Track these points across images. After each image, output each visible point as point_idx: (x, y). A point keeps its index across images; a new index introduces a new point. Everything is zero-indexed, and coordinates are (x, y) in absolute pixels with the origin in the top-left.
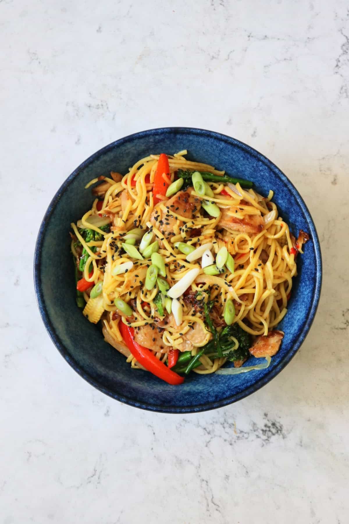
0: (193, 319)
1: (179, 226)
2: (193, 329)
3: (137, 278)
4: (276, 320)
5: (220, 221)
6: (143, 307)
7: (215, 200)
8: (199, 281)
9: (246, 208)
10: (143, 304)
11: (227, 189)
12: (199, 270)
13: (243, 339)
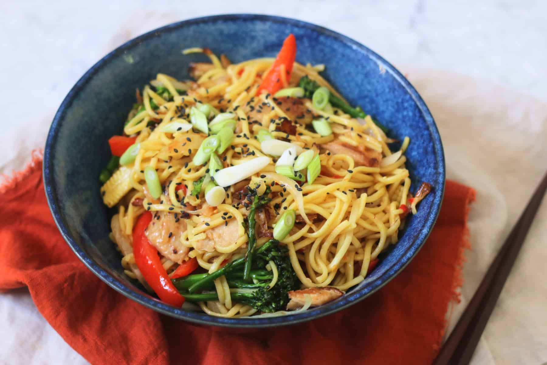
1: (272, 118)
2: (226, 225)
3: (188, 143)
4: (344, 284)
6: (177, 189)
10: (181, 185)
12: (269, 160)
13: (286, 273)
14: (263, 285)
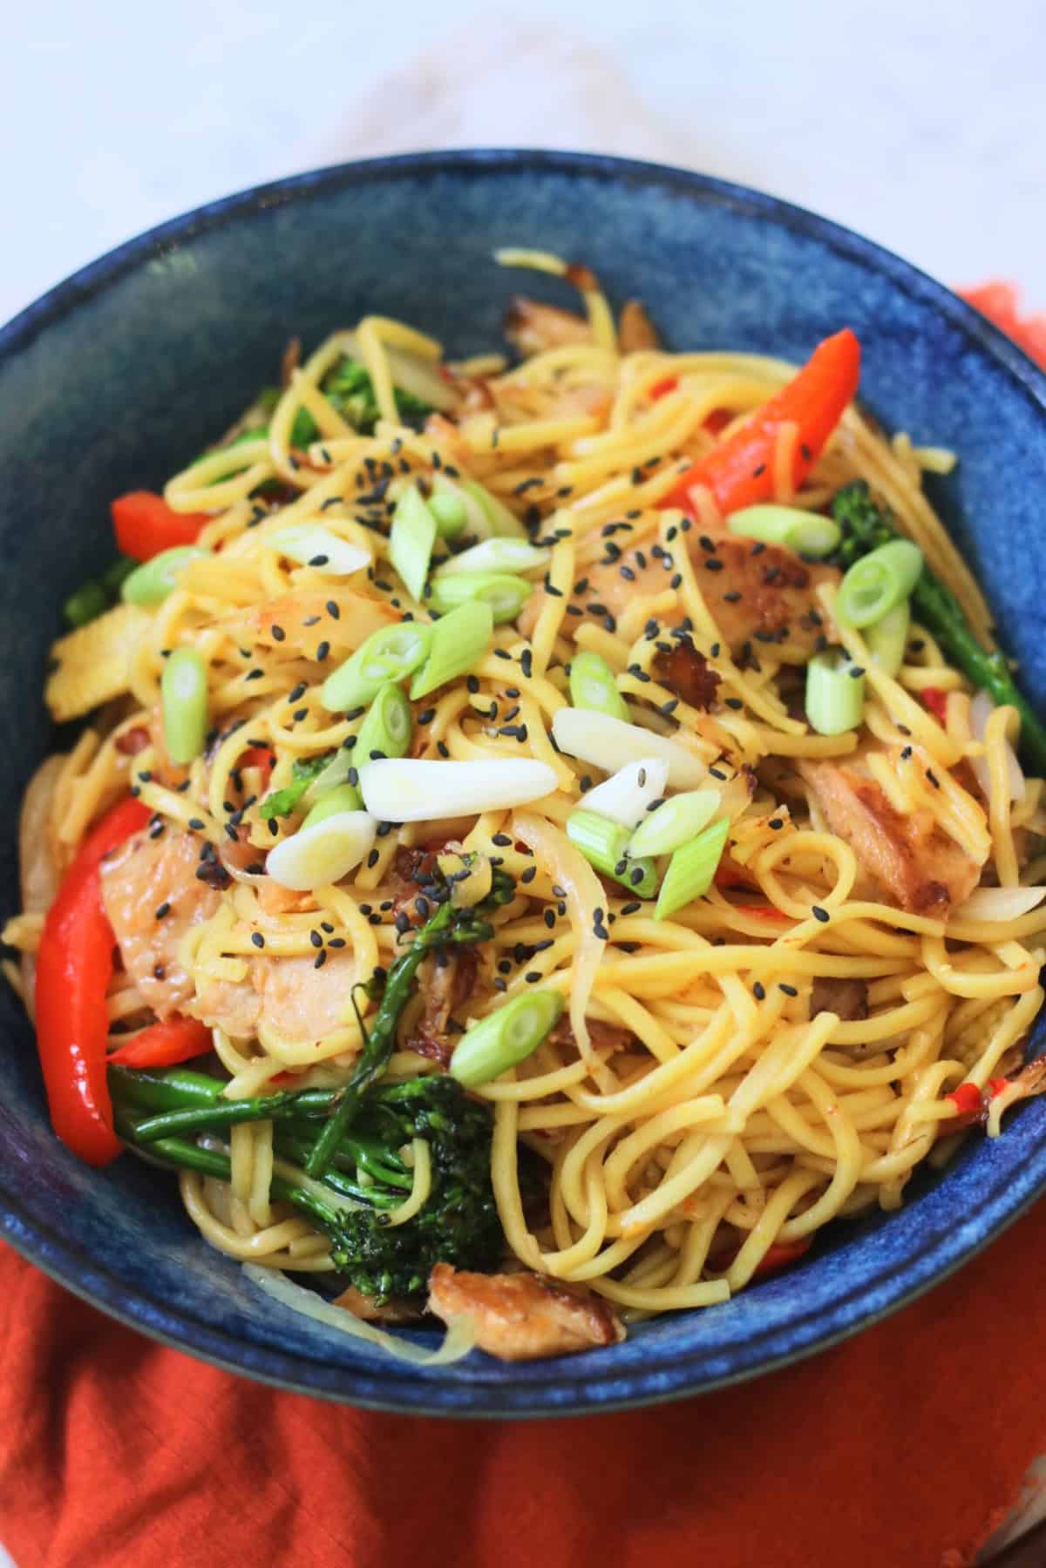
0: (355, 927)
1: (659, 616)
2: (318, 964)
3: (328, 619)
4: (657, 1291)
5: (815, 761)
6: (246, 759)
10: (262, 752)
11: (957, 703)
12: (567, 778)
13: (455, 1198)
14: (377, 1197)
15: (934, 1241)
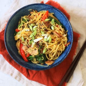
0: (36, 48)
2: (35, 50)
3: (29, 34)
5: (53, 31)
6: (27, 41)
7: (55, 26)
8: (42, 41)
9: (60, 31)
11: (58, 26)
12: (43, 38)
13: (45, 58)
14: (41, 59)
15: (67, 53)
